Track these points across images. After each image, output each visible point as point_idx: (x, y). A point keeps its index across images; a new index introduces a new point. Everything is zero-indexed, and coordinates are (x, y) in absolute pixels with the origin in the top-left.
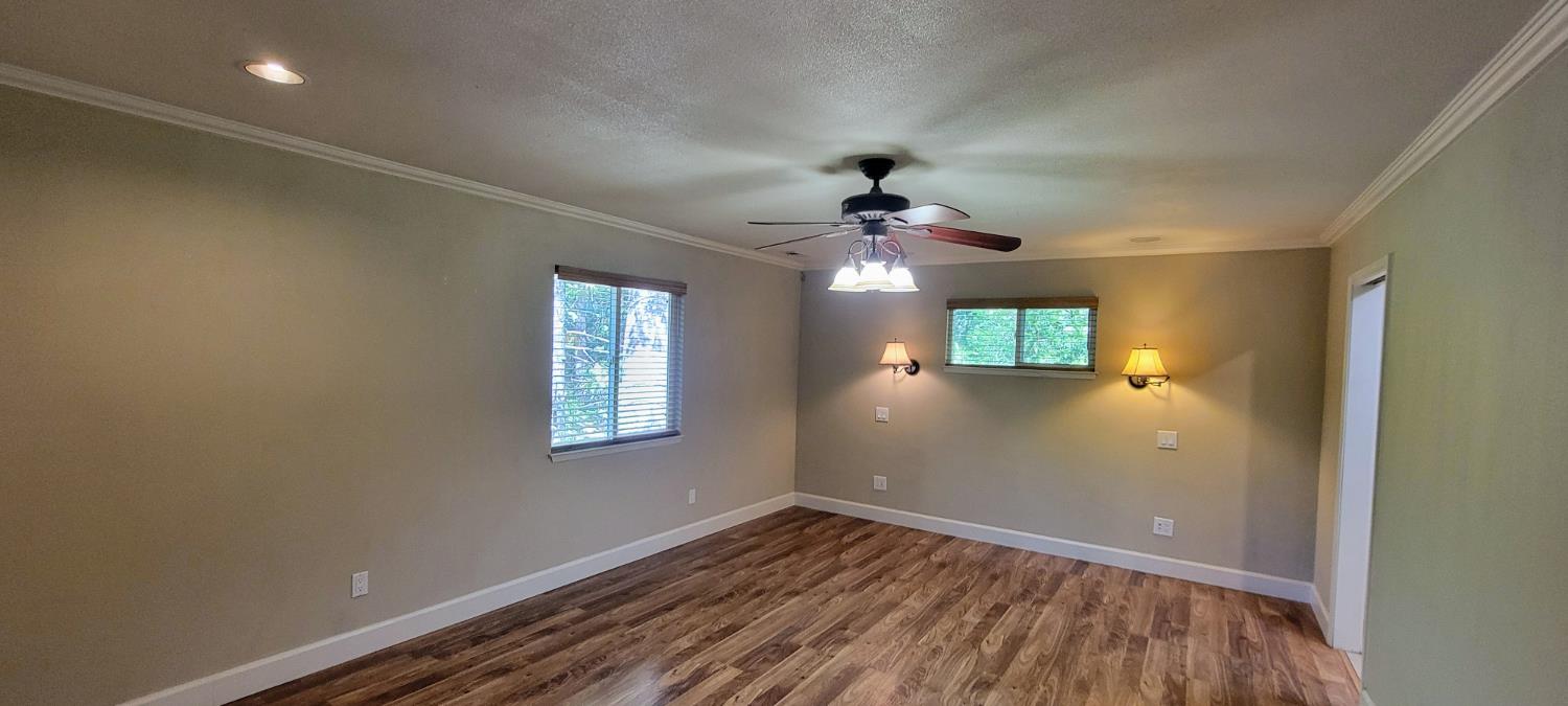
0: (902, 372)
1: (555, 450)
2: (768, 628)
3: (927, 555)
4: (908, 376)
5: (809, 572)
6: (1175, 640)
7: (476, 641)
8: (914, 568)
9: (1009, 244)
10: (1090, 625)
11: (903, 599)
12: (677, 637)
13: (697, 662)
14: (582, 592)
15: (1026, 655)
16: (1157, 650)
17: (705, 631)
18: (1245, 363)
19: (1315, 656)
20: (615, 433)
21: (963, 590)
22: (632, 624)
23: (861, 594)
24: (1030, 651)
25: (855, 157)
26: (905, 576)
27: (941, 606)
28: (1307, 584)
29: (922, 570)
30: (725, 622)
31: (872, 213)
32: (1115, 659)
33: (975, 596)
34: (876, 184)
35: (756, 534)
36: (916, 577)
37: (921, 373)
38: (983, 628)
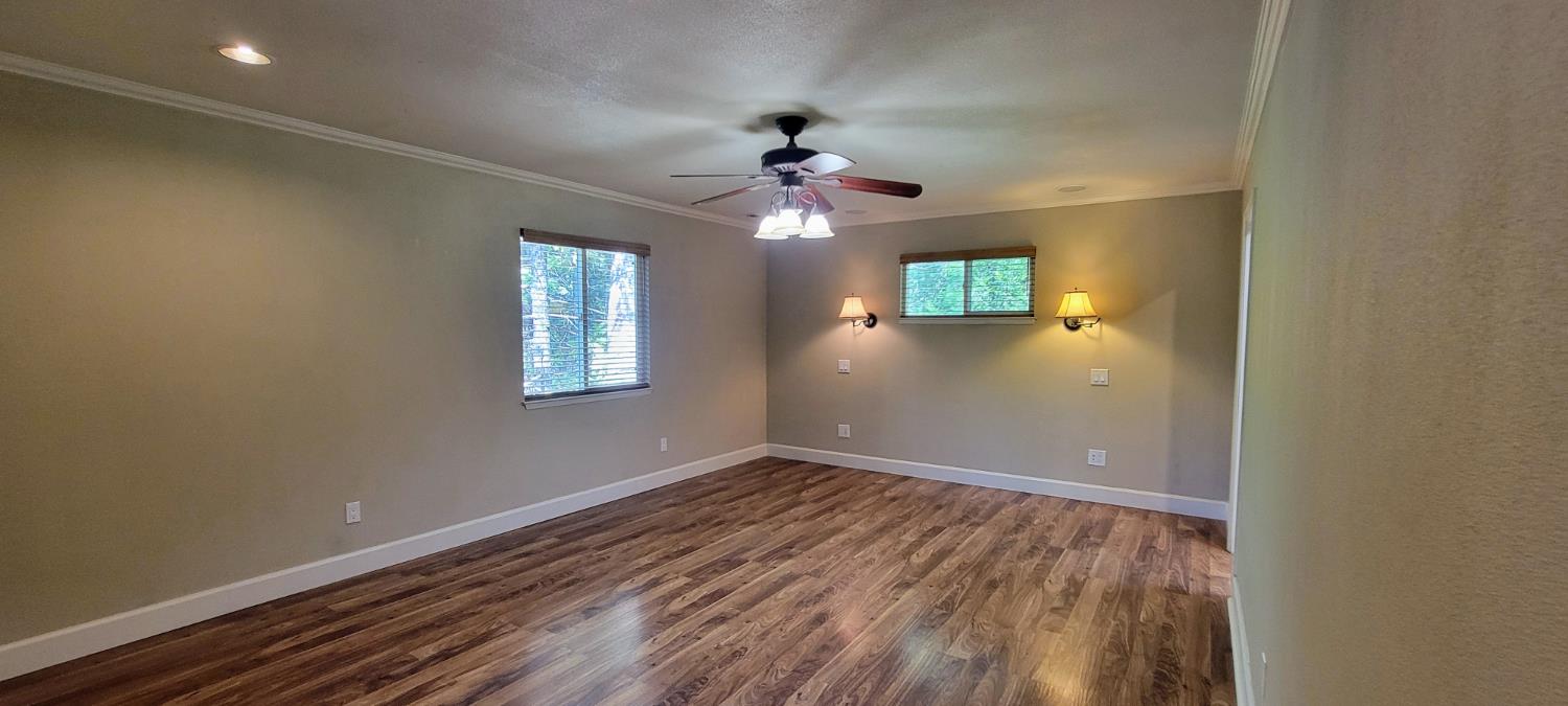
0: (860, 325)
1: (528, 398)
2: (722, 548)
3: (882, 491)
4: (867, 329)
5: (769, 507)
6: (1089, 550)
7: (459, 563)
8: (870, 500)
9: (912, 191)
10: (1015, 541)
11: (850, 524)
12: (640, 556)
13: (653, 574)
14: (559, 525)
15: (948, 565)
16: (1069, 558)
17: (665, 552)
18: (1168, 300)
19: (1211, 559)
20: (586, 384)
21: (907, 517)
22: (599, 548)
23: (814, 522)
24: (954, 561)
25: (770, 115)
26: (857, 508)
27: (882, 530)
28: (1223, 503)
29: (874, 503)
30: (686, 544)
31: (785, 165)
32: (1029, 566)
33: (917, 521)
34: (792, 140)
35: (726, 479)
36: (866, 509)
37: (879, 325)
38: (919, 543)
